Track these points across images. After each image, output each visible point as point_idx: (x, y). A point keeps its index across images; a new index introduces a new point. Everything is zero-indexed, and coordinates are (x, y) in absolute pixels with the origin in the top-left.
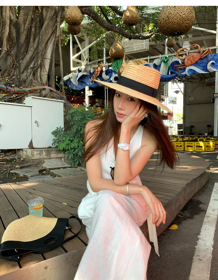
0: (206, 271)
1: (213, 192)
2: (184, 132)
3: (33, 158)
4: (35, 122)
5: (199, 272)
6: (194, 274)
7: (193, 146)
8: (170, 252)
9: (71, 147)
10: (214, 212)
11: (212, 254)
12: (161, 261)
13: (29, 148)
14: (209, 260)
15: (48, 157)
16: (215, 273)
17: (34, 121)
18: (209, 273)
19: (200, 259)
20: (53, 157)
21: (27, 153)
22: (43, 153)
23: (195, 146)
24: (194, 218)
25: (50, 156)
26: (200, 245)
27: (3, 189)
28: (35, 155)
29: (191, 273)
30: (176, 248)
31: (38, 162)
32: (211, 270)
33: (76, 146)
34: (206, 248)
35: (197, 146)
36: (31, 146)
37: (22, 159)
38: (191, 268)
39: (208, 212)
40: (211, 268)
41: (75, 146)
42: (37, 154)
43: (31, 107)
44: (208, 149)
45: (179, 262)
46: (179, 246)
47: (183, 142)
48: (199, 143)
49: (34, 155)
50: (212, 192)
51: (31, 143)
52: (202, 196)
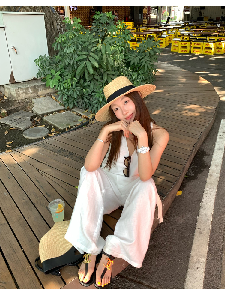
0: (205, 245)
1: (219, 137)
2: (191, 15)
3: (19, 99)
4: (12, 48)
5: (199, 247)
6: (195, 248)
7: (201, 48)
8: (175, 225)
9: (65, 86)
10: (217, 169)
11: (211, 225)
12: (168, 236)
13: (10, 83)
14: (209, 233)
15: (35, 95)
16: (212, 246)
17: (10, 47)
18: (208, 247)
19: (201, 232)
20: (41, 94)
21: (10, 91)
22: (29, 91)
23: (204, 48)
24: (197, 178)
25: (37, 94)
26: (202, 215)
27: (6, 164)
28: (21, 95)
29: (192, 248)
30: (180, 220)
31: (25, 103)
32: (209, 244)
33: (70, 86)
34: (207, 218)
35: (206, 48)
36: (12, 80)
37: (5, 98)
38: (193, 242)
39: (211, 169)
40: (209, 241)
41: (68, 85)
42: (22, 93)
43: (4, 27)
44: (218, 51)
45: (183, 236)
46: (183, 218)
47: (189, 43)
48: (209, 43)
49: (19, 95)
50: (217, 136)
51: (12, 76)
52: (207, 143)
